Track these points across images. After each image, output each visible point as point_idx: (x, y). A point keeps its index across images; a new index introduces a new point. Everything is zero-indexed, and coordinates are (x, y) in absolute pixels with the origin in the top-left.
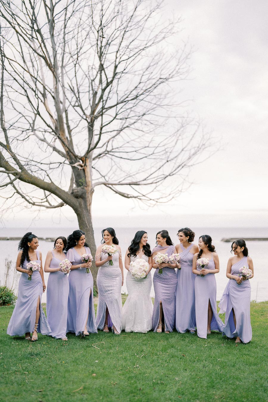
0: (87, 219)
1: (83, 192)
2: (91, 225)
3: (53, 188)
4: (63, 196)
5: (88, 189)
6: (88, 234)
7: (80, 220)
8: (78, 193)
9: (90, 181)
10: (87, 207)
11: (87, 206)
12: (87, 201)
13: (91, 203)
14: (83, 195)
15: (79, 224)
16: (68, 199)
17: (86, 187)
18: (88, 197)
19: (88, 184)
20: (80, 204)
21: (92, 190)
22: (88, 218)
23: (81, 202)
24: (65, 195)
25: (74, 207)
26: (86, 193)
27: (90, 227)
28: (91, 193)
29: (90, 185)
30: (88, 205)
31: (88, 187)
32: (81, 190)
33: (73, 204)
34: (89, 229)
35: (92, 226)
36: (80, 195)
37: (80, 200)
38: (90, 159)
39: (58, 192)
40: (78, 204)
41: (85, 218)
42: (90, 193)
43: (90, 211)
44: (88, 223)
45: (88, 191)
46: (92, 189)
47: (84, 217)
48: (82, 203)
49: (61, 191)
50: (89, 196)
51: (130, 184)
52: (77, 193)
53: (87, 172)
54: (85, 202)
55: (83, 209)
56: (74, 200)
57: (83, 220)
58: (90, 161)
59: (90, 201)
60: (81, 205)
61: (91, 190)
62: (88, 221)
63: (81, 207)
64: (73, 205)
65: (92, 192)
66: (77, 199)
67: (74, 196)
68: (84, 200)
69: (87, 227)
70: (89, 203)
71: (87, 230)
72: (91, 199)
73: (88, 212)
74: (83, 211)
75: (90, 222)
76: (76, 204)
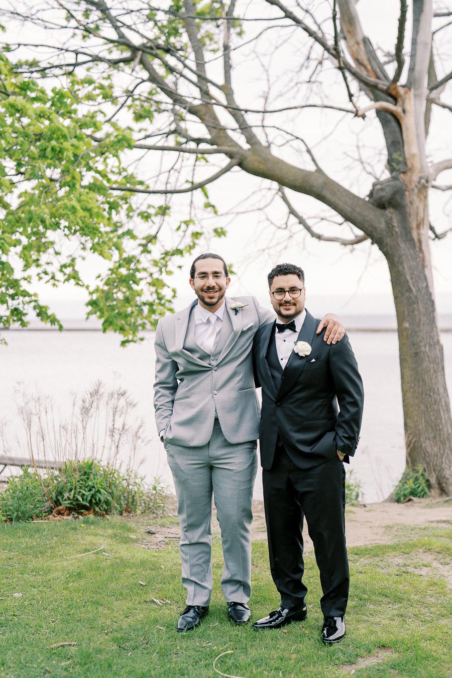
0: (410, 268)
1: (396, 189)
2: (424, 285)
3: (317, 182)
4: (341, 204)
5: (410, 177)
6: (413, 312)
8: (384, 194)
9: (413, 156)
10: (410, 233)
11: (411, 228)
12: (410, 215)
13: (424, 219)
14: (398, 198)
16: (355, 211)
17: (404, 173)
18: (411, 203)
19: (409, 164)
20: (389, 225)
22: (412, 264)
23: (391, 219)
25: (374, 233)
26: (405, 190)
27: (419, 290)
28: (420, 191)
29: (417, 165)
30: (414, 225)
31: (409, 174)
32: (391, 183)
34: (416, 297)
35: (427, 286)
36: (390, 199)
37: (390, 212)
38: (415, 90)
39: (327, 195)
40: (383, 226)
41: (406, 266)
42: (416, 191)
43: (420, 241)
44: (412, 279)
45: (409, 185)
46: (421, 178)
47: (402, 263)
49: (339, 191)
50: (415, 198)
52: (382, 194)
53: (407, 129)
54: (405, 218)
55: (400, 240)
56: (373, 215)
57: (399, 271)
58: (415, 96)
59: (417, 214)
60: (393, 226)
61: (420, 183)
62: (412, 274)
63: (393, 234)
64: (370, 229)
65: (423, 187)
66: (382, 211)
67: (376, 204)
68: (400, 214)
69: (410, 290)
70: (417, 220)
71: (411, 301)
72: (421, 207)
73: (415, 247)
74: (398, 245)
75: (422, 275)
76: (377, 225)
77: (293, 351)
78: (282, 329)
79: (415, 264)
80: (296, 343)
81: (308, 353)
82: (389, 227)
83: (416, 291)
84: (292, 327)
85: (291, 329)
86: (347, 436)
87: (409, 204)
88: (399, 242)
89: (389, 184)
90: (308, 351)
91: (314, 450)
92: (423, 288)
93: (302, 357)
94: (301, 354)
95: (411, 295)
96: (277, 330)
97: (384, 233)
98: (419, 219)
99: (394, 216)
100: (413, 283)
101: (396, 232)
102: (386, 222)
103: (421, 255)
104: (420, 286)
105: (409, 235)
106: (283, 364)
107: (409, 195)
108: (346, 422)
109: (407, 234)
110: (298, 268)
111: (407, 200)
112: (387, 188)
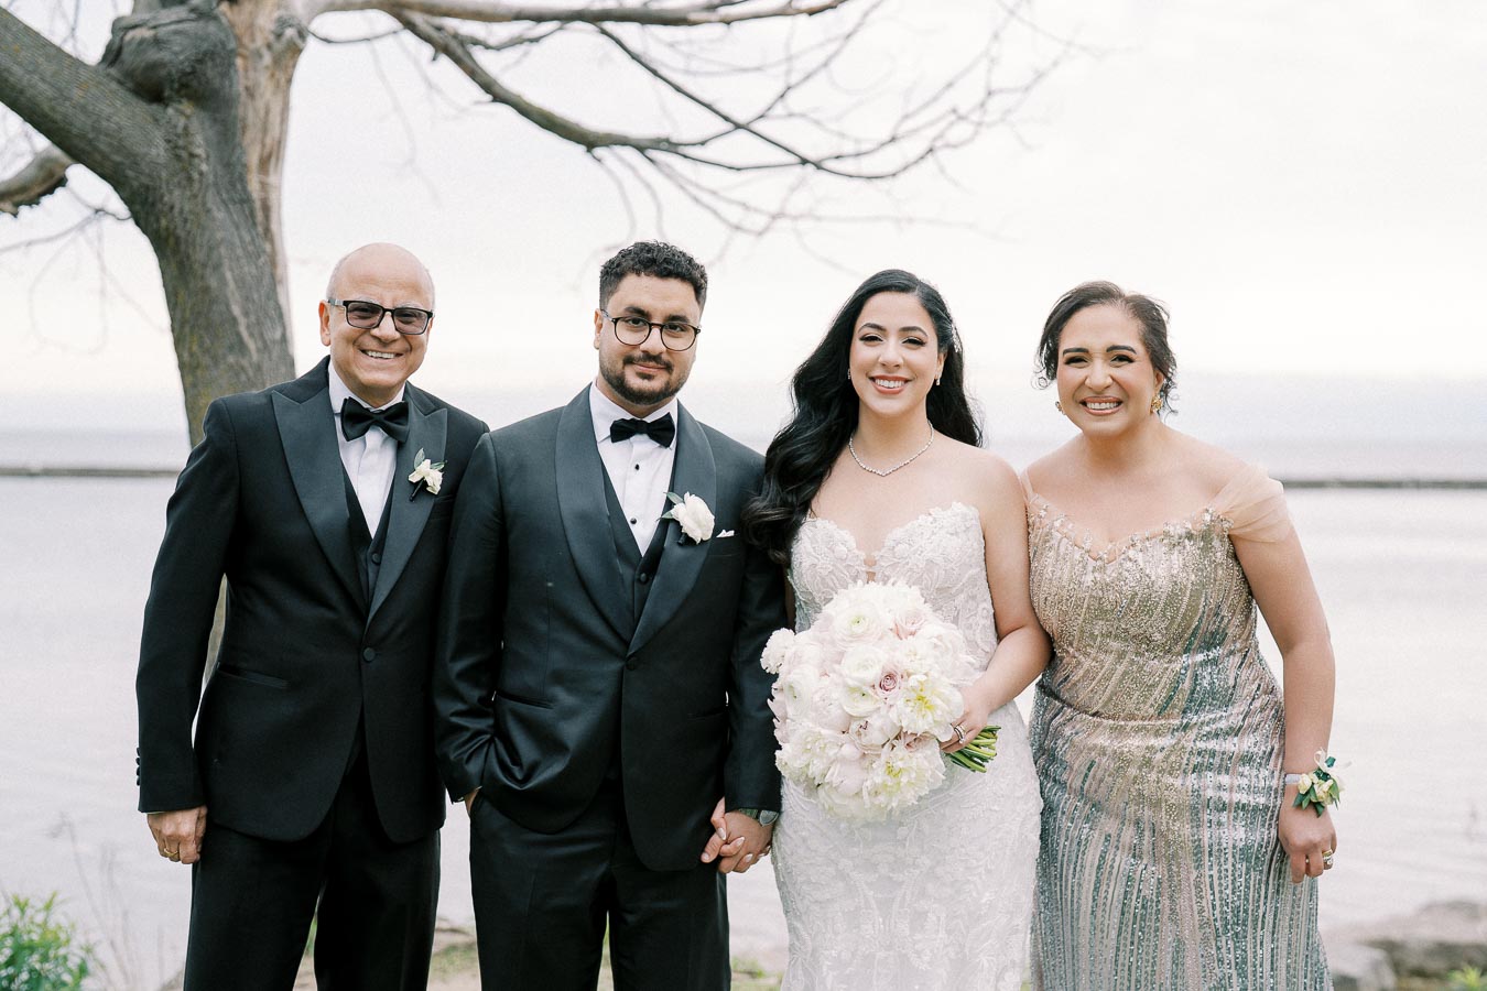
0: (241, 282)
1: (205, 46)
2: (278, 335)
4: (16, 69)
5: (253, 15)
7: (182, 293)
8: (164, 55)
10: (242, 180)
11: (245, 168)
12: (244, 128)
13: (280, 143)
14: (210, 71)
15: (173, 331)
17: (232, 1)
18: (250, 92)
20: (181, 155)
21: (290, 32)
22: (249, 270)
23: (186, 134)
24: (41, 60)
26: (233, 53)
27: (265, 348)
28: (277, 61)
30: (253, 158)
31: (247, 7)
33: (120, 148)
34: (259, 368)
35: (284, 340)
36: (185, 74)
40: (158, 151)
41: (229, 275)
42: (267, 59)
43: (266, 209)
44: (246, 314)
45: (246, 40)
46: (283, 23)
47: (217, 267)
48: (199, 139)
50: (262, 79)
51: (596, 18)
52: (154, 55)
54: (228, 133)
55: (211, 199)
56: (124, 116)
57: (206, 290)
59: (265, 130)
60: (192, 155)
61: (279, 36)
62: (247, 299)
63: (190, 179)
64: (117, 158)
65: (287, 51)
66: (155, 107)
67: (130, 85)
68: (215, 120)
69: (240, 347)
70: (263, 145)
71: (243, 378)
72: (276, 109)
73: (254, 224)
74: (208, 211)
75: (271, 304)
76: (143, 150)
79: (254, 271)
82: (178, 157)
83: (258, 350)
87: (244, 96)
88: (209, 205)
89: (180, 27)
92: (274, 342)
95: (245, 362)
97: (164, 174)
98: (268, 141)
99: (195, 125)
100: (248, 327)
101: (201, 174)
102: (168, 141)
103: (268, 247)
104: (269, 335)
105: (239, 187)
107: (246, 70)
109: (233, 185)
111: (240, 83)
112: (178, 38)
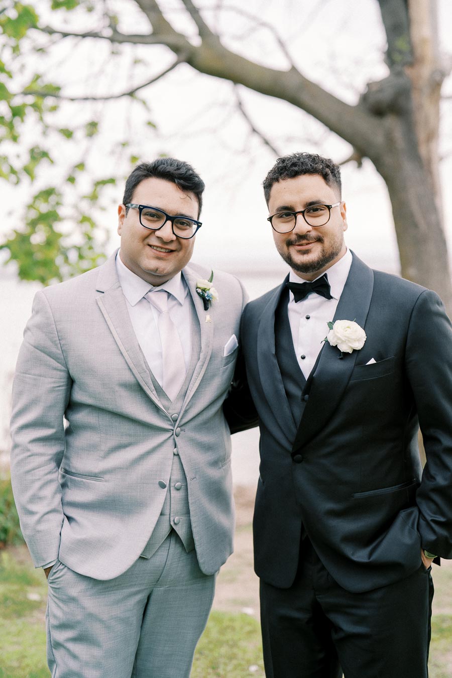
0: (417, 196)
1: (398, 89)
5: (418, 72)
9: (426, 40)
10: (417, 148)
11: (418, 142)
12: (416, 124)
14: (401, 100)
16: (342, 120)
17: (410, 65)
18: (419, 108)
19: (417, 53)
27: (428, 225)
29: (427, 52)
30: (421, 138)
32: (393, 82)
34: (424, 234)
36: (390, 103)
37: (389, 121)
39: (305, 98)
40: (380, 139)
41: (411, 193)
42: (427, 91)
44: (420, 209)
46: (434, 72)
48: (398, 132)
52: (380, 96)
53: (416, 1)
54: (410, 128)
60: (393, 139)
63: (393, 151)
65: (436, 86)
66: (380, 120)
69: (416, 225)
71: (417, 240)
76: (373, 139)
77: (327, 343)
78: (301, 293)
80: (331, 325)
81: (359, 346)
83: (425, 227)
84: (322, 288)
85: (320, 293)
86: (442, 519)
87: (416, 109)
88: (402, 161)
89: (389, 83)
90: (359, 340)
91: (373, 557)
93: (346, 355)
94: (344, 348)
95: (418, 233)
96: (292, 296)
97: (383, 149)
98: (429, 129)
99: (396, 127)
105: (415, 152)
106: (307, 367)
107: (417, 97)
108: (439, 490)
109: (412, 151)
110: (322, 161)
111: (414, 104)
112: (387, 88)
